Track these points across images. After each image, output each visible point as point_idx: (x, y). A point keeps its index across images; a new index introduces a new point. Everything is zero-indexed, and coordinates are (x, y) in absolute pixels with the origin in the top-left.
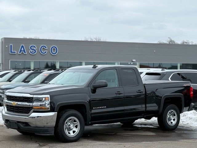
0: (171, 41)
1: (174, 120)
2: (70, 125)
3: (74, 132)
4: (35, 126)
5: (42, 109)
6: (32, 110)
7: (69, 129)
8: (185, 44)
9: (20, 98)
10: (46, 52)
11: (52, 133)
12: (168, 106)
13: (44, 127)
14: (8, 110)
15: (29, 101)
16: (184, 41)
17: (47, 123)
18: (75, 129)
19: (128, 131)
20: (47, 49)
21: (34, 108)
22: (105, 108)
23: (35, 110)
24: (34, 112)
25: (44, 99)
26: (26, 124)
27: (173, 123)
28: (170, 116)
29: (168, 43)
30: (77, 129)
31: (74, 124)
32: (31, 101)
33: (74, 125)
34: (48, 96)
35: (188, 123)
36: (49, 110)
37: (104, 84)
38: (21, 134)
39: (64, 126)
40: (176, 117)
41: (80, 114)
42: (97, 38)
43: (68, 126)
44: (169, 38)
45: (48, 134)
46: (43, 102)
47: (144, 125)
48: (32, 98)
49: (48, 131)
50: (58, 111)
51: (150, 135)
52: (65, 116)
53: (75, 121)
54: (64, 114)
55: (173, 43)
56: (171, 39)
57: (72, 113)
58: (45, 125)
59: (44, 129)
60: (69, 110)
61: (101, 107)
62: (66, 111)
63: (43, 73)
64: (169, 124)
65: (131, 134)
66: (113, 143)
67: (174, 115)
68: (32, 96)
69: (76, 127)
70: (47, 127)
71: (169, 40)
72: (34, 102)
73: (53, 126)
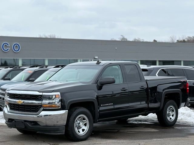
0: (124, 38)
1: (173, 116)
2: (80, 123)
3: (83, 130)
4: (45, 125)
5: (52, 107)
6: (42, 109)
7: (79, 127)
8: (136, 41)
9: (26, 96)
10: (8, 49)
11: (63, 132)
12: (168, 102)
13: (54, 126)
14: (11, 109)
15: (38, 99)
16: (135, 38)
17: (57, 122)
18: (84, 127)
19: (129, 128)
20: (9, 46)
21: (44, 106)
22: (111, 105)
23: (45, 108)
24: (44, 110)
25: (54, 97)
26: (35, 123)
27: (172, 119)
28: (169, 112)
29: (120, 40)
30: (86, 127)
31: (83, 122)
32: (40, 99)
33: (83, 124)
34: (59, 93)
35: (182, 119)
36: (60, 108)
37: (111, 80)
38: (21, 133)
39: (75, 124)
40: (174, 113)
41: (89, 111)
42: (52, 35)
43: (78, 124)
44: (122, 36)
45: (59, 133)
46: (53, 99)
47: (139, 121)
48: (41, 96)
49: (59, 130)
50: (68, 109)
51: (154, 132)
52: (76, 114)
53: (84, 119)
54: (74, 112)
55: (125, 40)
56: (124, 37)
57: (82, 110)
58: (56, 123)
59: (55, 128)
60: (78, 107)
61: (108, 104)
62: (76, 109)
63: (25, 70)
64: (169, 120)
65: (134, 131)
66: (125, 141)
67: (173, 111)
68: (41, 94)
69: (85, 125)
70: (57, 126)
71: (121, 37)
72: (43, 100)
73: (63, 124)
